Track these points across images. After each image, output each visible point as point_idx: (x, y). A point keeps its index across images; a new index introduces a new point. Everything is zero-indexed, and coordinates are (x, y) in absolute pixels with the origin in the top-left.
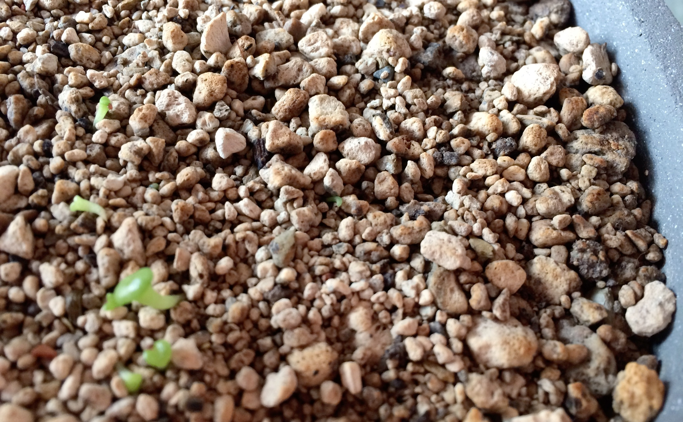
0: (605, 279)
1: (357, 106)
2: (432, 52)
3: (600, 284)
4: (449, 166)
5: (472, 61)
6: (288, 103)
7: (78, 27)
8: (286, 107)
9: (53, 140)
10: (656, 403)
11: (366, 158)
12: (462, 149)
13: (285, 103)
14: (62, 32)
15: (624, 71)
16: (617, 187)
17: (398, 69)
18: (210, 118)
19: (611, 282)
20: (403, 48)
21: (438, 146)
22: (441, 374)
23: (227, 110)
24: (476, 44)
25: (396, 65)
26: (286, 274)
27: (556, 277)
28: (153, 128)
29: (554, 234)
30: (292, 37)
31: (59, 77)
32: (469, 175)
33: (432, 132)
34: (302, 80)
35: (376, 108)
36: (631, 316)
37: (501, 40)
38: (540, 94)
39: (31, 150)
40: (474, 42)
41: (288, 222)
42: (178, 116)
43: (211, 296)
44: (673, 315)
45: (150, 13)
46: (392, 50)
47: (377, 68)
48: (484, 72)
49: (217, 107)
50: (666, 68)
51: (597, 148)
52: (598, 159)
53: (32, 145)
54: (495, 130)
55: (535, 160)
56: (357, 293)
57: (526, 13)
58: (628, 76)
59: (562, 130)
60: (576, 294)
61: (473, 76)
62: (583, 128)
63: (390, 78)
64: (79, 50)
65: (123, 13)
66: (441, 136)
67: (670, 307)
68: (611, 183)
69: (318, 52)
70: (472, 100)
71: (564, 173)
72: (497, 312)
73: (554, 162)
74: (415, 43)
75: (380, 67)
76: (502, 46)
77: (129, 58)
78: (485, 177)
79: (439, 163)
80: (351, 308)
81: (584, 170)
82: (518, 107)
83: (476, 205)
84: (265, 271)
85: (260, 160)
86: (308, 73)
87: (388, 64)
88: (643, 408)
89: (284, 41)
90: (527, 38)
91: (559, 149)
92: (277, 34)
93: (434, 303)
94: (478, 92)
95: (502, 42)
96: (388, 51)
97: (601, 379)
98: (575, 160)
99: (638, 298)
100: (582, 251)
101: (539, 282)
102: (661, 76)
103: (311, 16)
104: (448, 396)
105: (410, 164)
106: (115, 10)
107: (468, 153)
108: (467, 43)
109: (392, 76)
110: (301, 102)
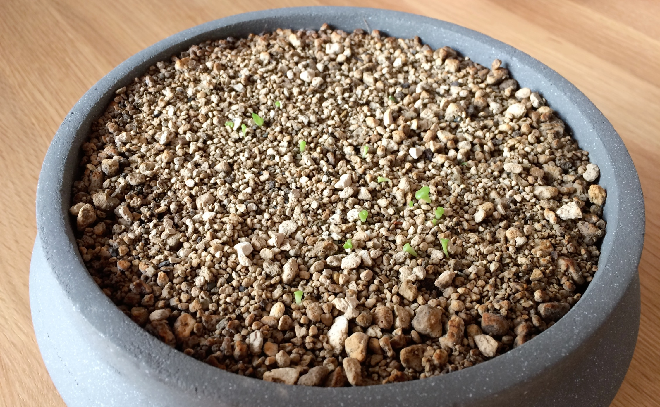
0: (571, 168)
2: (471, 109)
3: (570, 170)
4: (499, 145)
5: (487, 109)
6: (429, 136)
10: (604, 195)
11: (469, 147)
12: (501, 138)
13: (427, 136)
15: (548, 100)
16: (563, 139)
18: (404, 146)
19: (574, 168)
20: (461, 109)
21: (492, 139)
22: (530, 204)
23: (408, 142)
24: (487, 102)
25: (462, 115)
26: (462, 186)
27: (554, 170)
28: (387, 153)
29: (548, 157)
30: (416, 113)
32: (508, 146)
33: (488, 135)
34: (430, 127)
35: (462, 131)
36: (585, 176)
37: (495, 99)
38: (521, 114)
40: (485, 101)
41: (452, 173)
42: (392, 147)
43: (440, 198)
44: (599, 171)
48: (494, 112)
49: (404, 142)
50: (566, 94)
51: (551, 127)
52: (552, 131)
54: (511, 129)
55: (530, 136)
56: (490, 187)
57: (499, 88)
58: (551, 101)
59: (535, 124)
60: (563, 175)
62: (542, 122)
66: (492, 135)
67: (597, 169)
68: (560, 139)
69: (429, 117)
71: (542, 139)
72: (540, 182)
73: (537, 135)
74: (464, 106)
75: (456, 117)
76: (497, 101)
78: (514, 145)
79: (495, 145)
80: (490, 192)
81: (549, 136)
82: (514, 121)
83: (516, 154)
84: (455, 187)
85: (430, 156)
86: (431, 124)
87: (458, 116)
88: (600, 197)
90: (504, 97)
91: (537, 131)
92: (409, 114)
93: (517, 184)
94: (496, 119)
96: (456, 111)
97: (583, 195)
98: (544, 133)
99: (585, 170)
100: (560, 160)
101: (548, 174)
102: (565, 97)
103: (418, 105)
104: (535, 209)
105: (485, 146)
107: (503, 139)
109: (462, 119)
110: (434, 134)
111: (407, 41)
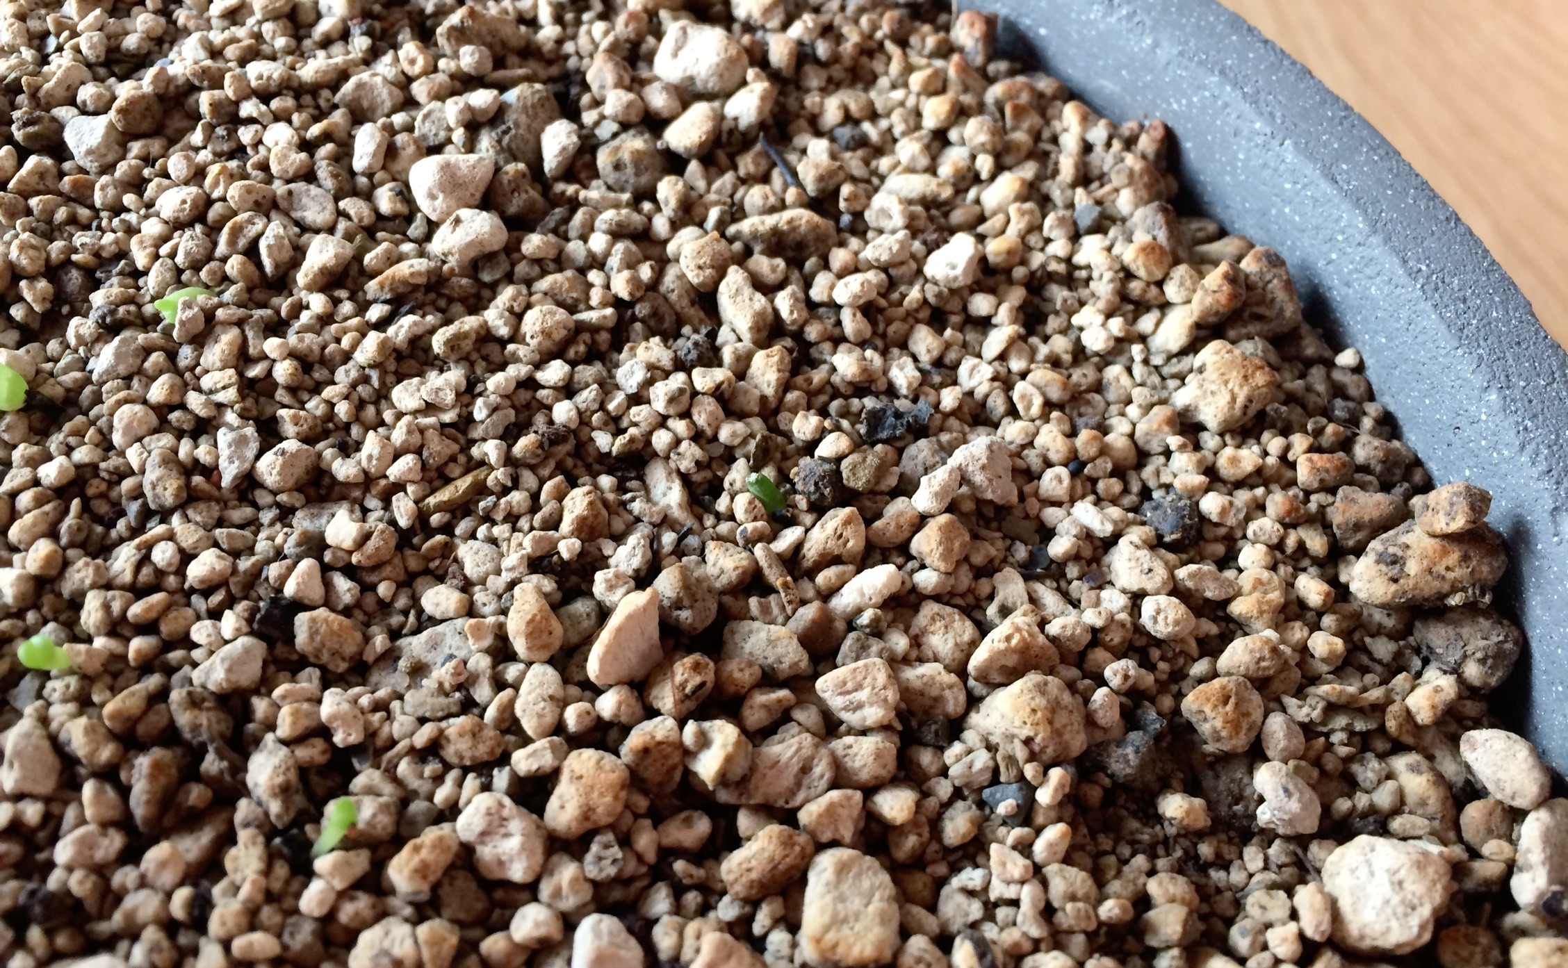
1: (929, 870)
2: (1137, 752)
6: (760, 868)
7: (328, 557)
8: (754, 875)
9: (217, 891)
13: (754, 863)
14: (290, 570)
17: (1044, 796)
18: (574, 881)
20: (1067, 737)
23: (615, 861)
24: (1254, 734)
25: (1041, 784)
28: (441, 892)
30: (806, 657)
31: (260, 706)
34: (807, 801)
35: (971, 893)
37: (1324, 723)
39: (163, 915)
40: (1250, 729)
42: (501, 863)
45: (497, 531)
46: (1038, 740)
47: (995, 780)
48: (1265, 814)
49: (594, 848)
53: (169, 895)
61: (1235, 815)
63: (1021, 819)
64: (317, 632)
65: (435, 519)
69: (859, 714)
70: (1219, 891)
74: (1101, 713)
75: (1002, 779)
76: (1322, 739)
77: (427, 657)
86: (823, 784)
87: (1021, 778)
89: (785, 665)
90: (1392, 721)
92: (772, 642)
94: (1237, 877)
95: (1325, 729)
96: (1028, 742)
103: (863, 595)
106: (419, 510)
108: (1231, 738)
109: (1026, 814)
110: (791, 868)
111: (1098, 134)
